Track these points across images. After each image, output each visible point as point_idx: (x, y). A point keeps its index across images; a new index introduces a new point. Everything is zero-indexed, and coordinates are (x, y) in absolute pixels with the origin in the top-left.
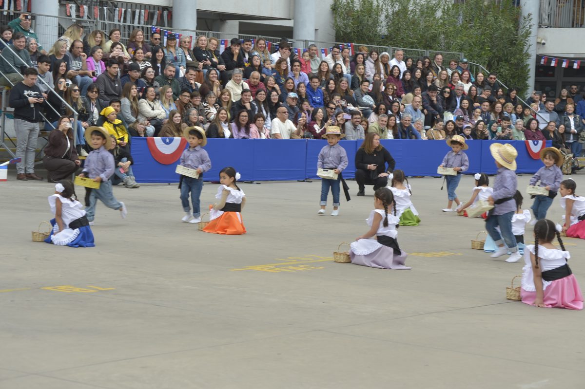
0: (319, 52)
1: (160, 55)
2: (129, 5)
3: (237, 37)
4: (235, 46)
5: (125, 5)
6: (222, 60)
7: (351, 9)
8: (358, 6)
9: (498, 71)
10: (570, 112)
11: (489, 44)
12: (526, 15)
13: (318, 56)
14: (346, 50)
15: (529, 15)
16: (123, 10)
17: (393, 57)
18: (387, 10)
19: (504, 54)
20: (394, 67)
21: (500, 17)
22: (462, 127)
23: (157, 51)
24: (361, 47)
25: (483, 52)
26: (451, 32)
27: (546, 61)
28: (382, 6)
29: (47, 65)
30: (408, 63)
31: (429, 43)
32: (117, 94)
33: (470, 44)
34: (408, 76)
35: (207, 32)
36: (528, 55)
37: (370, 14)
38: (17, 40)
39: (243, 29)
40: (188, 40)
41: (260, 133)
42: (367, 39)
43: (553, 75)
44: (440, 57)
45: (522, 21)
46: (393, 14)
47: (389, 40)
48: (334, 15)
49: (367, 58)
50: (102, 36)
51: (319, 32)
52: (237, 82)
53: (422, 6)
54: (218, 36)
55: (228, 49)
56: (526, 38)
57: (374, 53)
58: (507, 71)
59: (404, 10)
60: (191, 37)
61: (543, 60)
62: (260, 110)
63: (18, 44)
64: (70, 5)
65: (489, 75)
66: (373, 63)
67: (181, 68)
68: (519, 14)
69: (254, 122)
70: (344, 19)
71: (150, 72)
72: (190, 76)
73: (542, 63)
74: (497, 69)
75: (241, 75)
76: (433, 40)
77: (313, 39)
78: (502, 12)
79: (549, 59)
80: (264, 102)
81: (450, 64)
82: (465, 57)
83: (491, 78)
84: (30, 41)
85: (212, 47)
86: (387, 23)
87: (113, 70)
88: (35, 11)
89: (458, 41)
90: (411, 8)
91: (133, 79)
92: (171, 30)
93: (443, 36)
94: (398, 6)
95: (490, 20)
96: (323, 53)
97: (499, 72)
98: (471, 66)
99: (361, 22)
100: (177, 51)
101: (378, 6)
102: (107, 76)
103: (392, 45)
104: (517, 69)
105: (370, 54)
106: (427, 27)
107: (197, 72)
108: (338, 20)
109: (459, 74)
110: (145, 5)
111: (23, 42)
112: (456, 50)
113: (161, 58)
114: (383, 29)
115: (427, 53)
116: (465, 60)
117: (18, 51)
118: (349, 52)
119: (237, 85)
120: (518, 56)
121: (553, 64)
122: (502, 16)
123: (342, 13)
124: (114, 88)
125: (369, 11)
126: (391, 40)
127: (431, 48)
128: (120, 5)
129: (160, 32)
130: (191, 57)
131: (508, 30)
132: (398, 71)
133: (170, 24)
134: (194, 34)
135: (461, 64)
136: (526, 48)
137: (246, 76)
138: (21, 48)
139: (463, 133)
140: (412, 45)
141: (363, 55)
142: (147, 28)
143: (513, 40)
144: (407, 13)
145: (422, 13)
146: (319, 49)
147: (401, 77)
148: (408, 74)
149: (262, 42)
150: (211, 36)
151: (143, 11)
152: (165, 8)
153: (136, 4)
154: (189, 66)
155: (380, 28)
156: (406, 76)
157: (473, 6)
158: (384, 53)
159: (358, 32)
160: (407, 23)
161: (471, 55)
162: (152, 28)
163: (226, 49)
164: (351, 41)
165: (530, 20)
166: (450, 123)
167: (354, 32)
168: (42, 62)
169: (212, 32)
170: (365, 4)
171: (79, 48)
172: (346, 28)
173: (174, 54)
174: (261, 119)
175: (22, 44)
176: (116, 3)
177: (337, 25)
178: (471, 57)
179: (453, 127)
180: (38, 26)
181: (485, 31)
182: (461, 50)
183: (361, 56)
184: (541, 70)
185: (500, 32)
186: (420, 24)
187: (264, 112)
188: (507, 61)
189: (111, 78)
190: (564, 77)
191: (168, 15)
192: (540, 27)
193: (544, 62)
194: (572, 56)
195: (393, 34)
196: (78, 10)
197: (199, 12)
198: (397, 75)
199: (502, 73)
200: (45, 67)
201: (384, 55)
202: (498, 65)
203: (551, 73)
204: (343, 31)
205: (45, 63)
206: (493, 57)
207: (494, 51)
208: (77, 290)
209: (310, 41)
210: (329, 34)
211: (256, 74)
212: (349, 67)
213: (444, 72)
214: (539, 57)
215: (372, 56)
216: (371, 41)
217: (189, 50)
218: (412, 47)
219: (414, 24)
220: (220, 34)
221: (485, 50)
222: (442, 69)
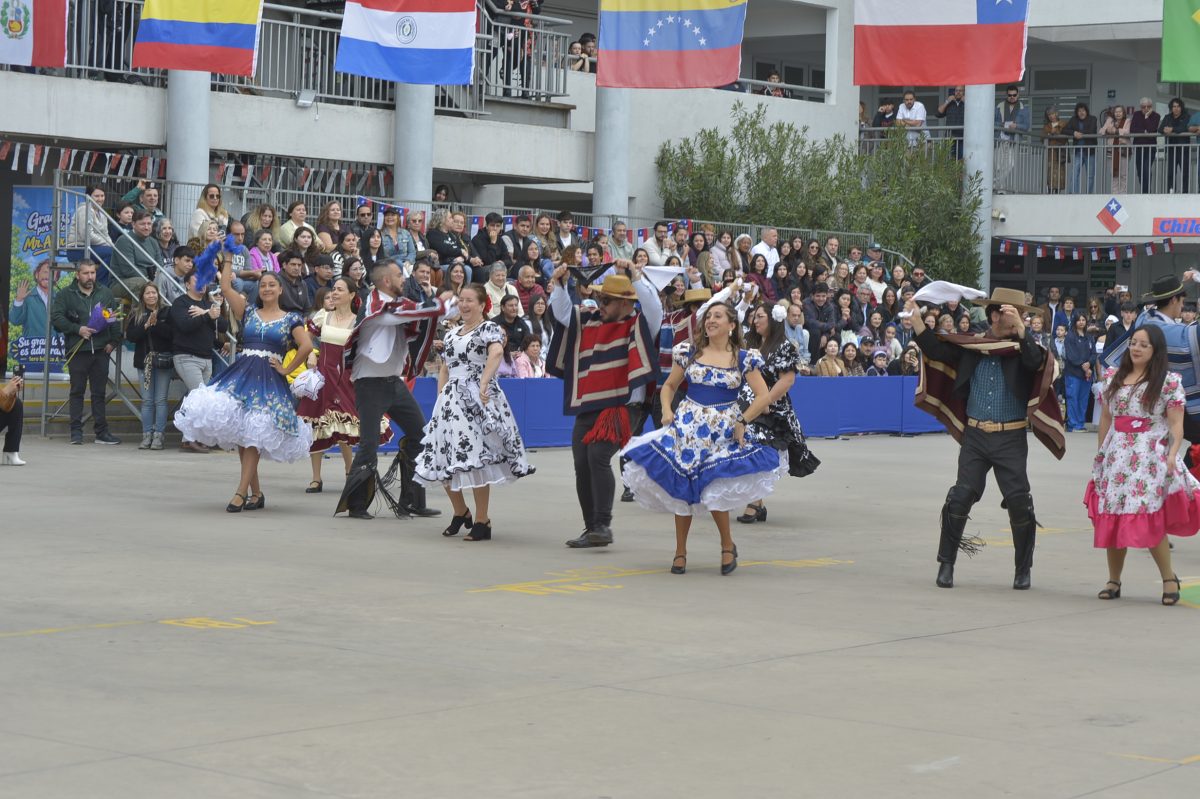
0: (635, 234)
1: (375, 241)
2: (323, 164)
3: (501, 213)
4: (493, 225)
5: (316, 163)
6: (475, 251)
7: (690, 165)
8: (700, 159)
9: (930, 264)
10: (1037, 330)
11: (916, 221)
12: (973, 174)
13: (630, 241)
14: (683, 231)
15: (978, 173)
16: (312, 170)
17: (758, 241)
18: (748, 165)
19: (939, 235)
20: (757, 256)
21: (932, 177)
22: (873, 354)
23: (372, 235)
24: (703, 226)
25: (906, 234)
26: (853, 200)
27: (1008, 247)
28: (740, 160)
29: (188, 261)
30: (783, 249)
31: (818, 218)
32: (301, 308)
33: (884, 220)
34: (783, 272)
35: (450, 204)
36: (978, 238)
37: (720, 171)
38: (141, 222)
39: (511, 199)
40: (419, 217)
41: (533, 366)
42: (715, 213)
43: (1020, 271)
44: (834, 241)
45: (967, 182)
46: (758, 172)
47: (755, 215)
48: (661, 175)
49: (713, 244)
50: (273, 213)
51: (637, 202)
52: (499, 285)
53: (805, 158)
54: (470, 210)
55: (483, 232)
56: (974, 209)
57: (726, 235)
58: (944, 264)
59: (776, 166)
60: (424, 213)
61: (1003, 246)
62: (538, 331)
63: (142, 227)
64: (227, 165)
65: (913, 268)
66: (723, 250)
67: (407, 264)
68: (962, 171)
69: (524, 349)
70: (677, 180)
71: (356, 269)
72: (421, 274)
73: (1002, 250)
74: (930, 260)
75: (504, 272)
76: (823, 213)
77: (626, 214)
78: (935, 168)
79: (1014, 244)
80: (543, 316)
81: (849, 252)
82: (877, 240)
83: (917, 274)
84: (162, 224)
85: (459, 227)
86: (749, 186)
87: (292, 267)
88: (170, 175)
89: (865, 215)
90: (787, 161)
91: (322, 279)
92: (391, 203)
93: (839, 207)
94: (765, 159)
95: (915, 182)
96: (639, 235)
97: (933, 265)
98: (886, 255)
99: (705, 186)
100: (400, 237)
101: (734, 158)
102: (284, 278)
103: (756, 222)
104: (961, 261)
105: (719, 237)
106: (813, 192)
107: (433, 272)
108: (668, 183)
109: (867, 269)
110: (350, 163)
111: (149, 224)
112: (861, 230)
113: (378, 246)
114: (742, 197)
115: (815, 234)
116: (877, 246)
117: (140, 239)
118: (684, 234)
119: (497, 290)
120: (962, 239)
121: (1021, 252)
122: (935, 174)
123: (674, 170)
124: (297, 299)
125: (718, 165)
126: (756, 213)
127: (821, 226)
128: (308, 163)
129: (374, 207)
130: (424, 245)
131: (944, 197)
132: (764, 264)
133: (390, 192)
134: (428, 209)
135: (870, 253)
136: (974, 227)
137: (513, 275)
138: (147, 234)
139: (874, 364)
140: (790, 222)
141: (704, 235)
142: (352, 199)
143: (953, 214)
144: (781, 169)
145: (805, 171)
146: (635, 230)
147: (770, 274)
148: (783, 267)
149: (545, 220)
150: (456, 209)
151: (344, 172)
152: (381, 167)
153: (335, 162)
154: (420, 259)
155: (737, 195)
156: (779, 272)
157: (888, 159)
158: (743, 236)
159: (701, 200)
160: (781, 186)
161: (886, 238)
162: (360, 199)
163: (479, 231)
164: (689, 216)
165: (980, 181)
166: (850, 347)
167: (695, 202)
168: (180, 257)
169: (458, 204)
170: (711, 156)
171: (238, 234)
172: (680, 196)
173: (394, 239)
174: (537, 343)
175: (147, 227)
176: (302, 160)
177: (666, 191)
178: (886, 241)
179: (855, 353)
180: (175, 201)
181: (909, 198)
182: (870, 229)
183: (699, 237)
184: (1002, 262)
185: (932, 200)
186: (801, 187)
187: (544, 335)
188: (944, 247)
189: (291, 283)
190: (1040, 271)
191: (385, 178)
192: (995, 191)
193: (1006, 249)
194: (1049, 240)
195: (758, 204)
196: (238, 172)
197: (437, 173)
198: (762, 268)
199: (937, 266)
200: (186, 264)
201: (742, 240)
202: (930, 254)
203: (1017, 267)
204: (676, 201)
205: (186, 257)
206: (922, 241)
207: (923, 231)
208: (216, 624)
209: (621, 217)
210: (653, 204)
211: (530, 270)
212: (687, 258)
213: (844, 266)
214: (996, 242)
215: (723, 240)
216: (723, 216)
217: (420, 234)
218: (789, 226)
219: (792, 187)
220: (471, 207)
221: (909, 230)
222: (838, 261)
